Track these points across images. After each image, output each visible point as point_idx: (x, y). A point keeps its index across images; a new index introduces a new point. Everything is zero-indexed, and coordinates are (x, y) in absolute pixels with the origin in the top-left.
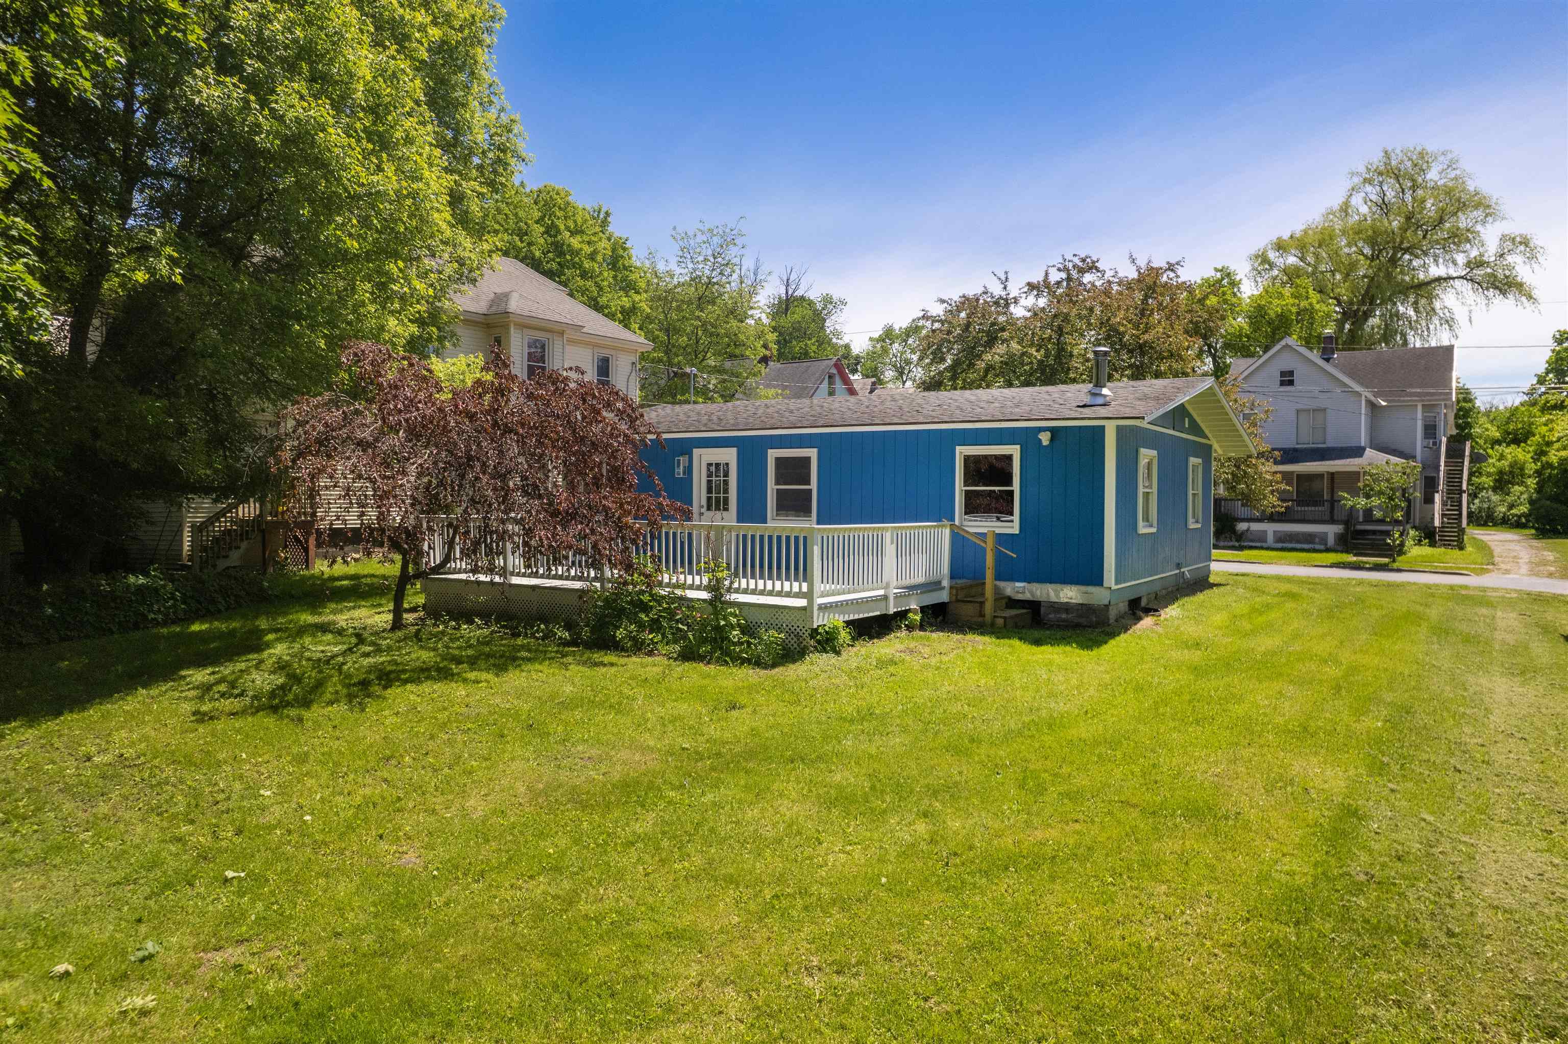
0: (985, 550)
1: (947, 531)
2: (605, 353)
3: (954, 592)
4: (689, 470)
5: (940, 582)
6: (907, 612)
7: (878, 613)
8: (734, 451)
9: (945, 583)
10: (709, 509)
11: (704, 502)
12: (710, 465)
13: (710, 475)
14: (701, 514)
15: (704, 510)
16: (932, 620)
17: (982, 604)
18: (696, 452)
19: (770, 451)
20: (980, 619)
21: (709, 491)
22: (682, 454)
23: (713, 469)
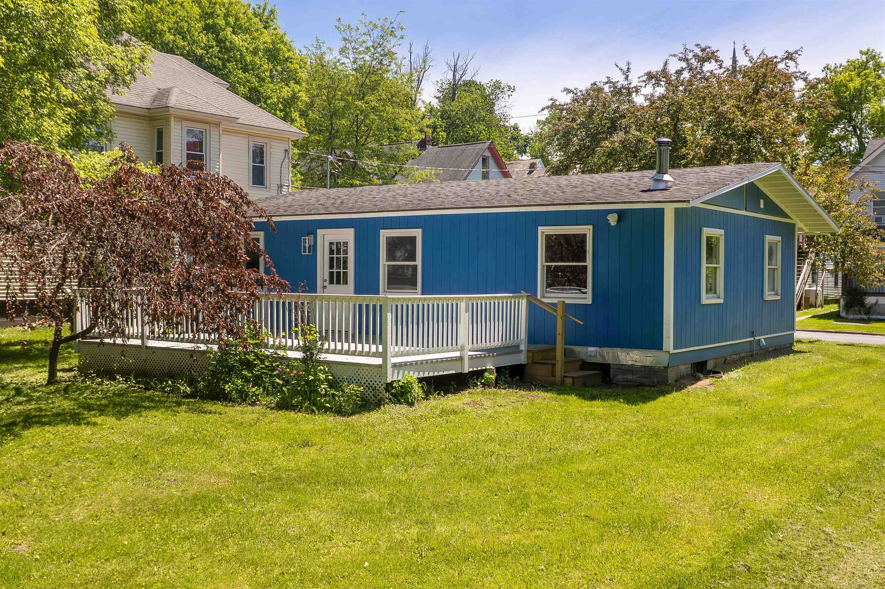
0: (555, 317)
1: (524, 303)
2: (260, 141)
3: (531, 354)
4: (313, 248)
5: (518, 346)
6: (483, 371)
7: (454, 372)
8: (352, 231)
9: (523, 347)
10: (331, 282)
11: (327, 277)
12: (331, 244)
13: (331, 252)
14: (324, 287)
15: (327, 284)
16: (509, 379)
17: (554, 365)
18: (320, 232)
19: (382, 231)
20: (551, 379)
21: (331, 267)
22: (308, 234)
23: (334, 247)
